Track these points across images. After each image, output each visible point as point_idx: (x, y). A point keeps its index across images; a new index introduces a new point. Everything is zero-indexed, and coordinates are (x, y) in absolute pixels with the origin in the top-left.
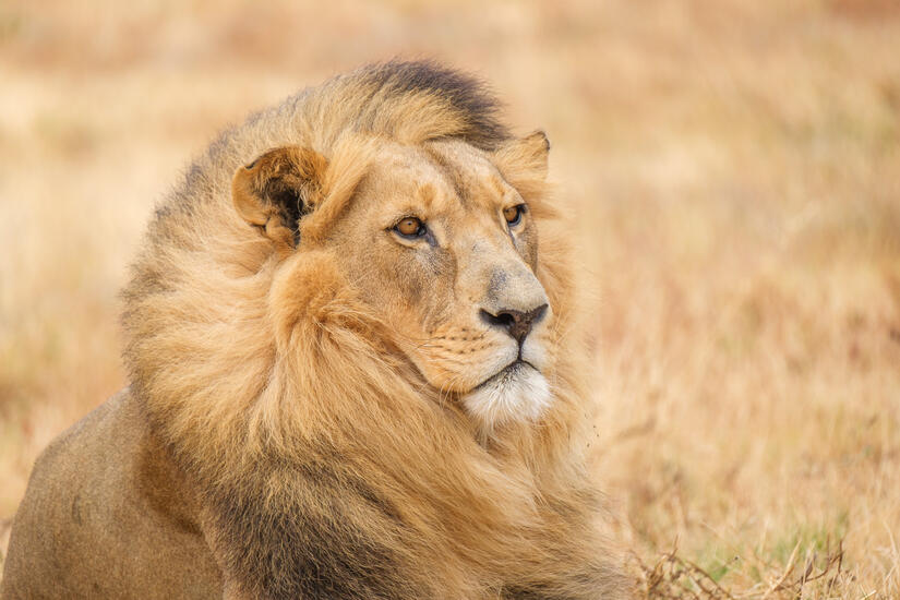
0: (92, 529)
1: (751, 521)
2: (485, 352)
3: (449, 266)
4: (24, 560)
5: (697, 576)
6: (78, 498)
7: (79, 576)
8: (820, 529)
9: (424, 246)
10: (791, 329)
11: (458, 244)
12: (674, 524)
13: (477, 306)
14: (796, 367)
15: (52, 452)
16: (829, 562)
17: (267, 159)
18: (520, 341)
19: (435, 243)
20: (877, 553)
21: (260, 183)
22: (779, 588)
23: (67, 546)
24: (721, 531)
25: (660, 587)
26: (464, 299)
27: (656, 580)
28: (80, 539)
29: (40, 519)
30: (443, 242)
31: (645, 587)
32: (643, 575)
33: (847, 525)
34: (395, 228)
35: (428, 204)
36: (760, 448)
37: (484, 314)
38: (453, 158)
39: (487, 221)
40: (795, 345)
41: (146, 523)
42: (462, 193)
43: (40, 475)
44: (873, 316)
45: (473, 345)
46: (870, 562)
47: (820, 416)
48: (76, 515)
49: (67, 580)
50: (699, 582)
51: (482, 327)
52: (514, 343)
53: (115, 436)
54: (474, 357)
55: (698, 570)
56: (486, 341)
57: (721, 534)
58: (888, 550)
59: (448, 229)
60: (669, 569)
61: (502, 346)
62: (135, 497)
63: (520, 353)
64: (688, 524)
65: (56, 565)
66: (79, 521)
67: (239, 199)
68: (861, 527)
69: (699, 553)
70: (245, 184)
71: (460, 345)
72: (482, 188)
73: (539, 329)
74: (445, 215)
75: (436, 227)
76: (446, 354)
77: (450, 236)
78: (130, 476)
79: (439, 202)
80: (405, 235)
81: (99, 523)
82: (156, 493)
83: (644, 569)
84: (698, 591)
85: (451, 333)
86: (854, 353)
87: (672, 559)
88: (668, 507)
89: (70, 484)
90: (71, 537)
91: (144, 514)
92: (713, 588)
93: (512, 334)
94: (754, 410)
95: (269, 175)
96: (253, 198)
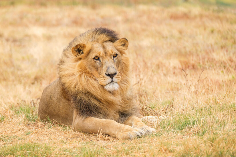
0: (54, 100)
1: (158, 99)
2: (107, 80)
3: (102, 65)
4: (42, 106)
5: (150, 108)
6: (51, 95)
7: (52, 108)
8: (169, 101)
9: (99, 62)
10: (164, 69)
11: (103, 62)
12: (145, 100)
13: (105, 73)
14: (165, 75)
15: (46, 88)
16: (171, 106)
17: (77, 46)
18: (112, 78)
19: (100, 61)
20: (178, 105)
21: (76, 49)
22: (163, 110)
23: (49, 103)
24: (153, 101)
25: (144, 110)
26: (103, 71)
27: (143, 109)
28: (52, 102)
29: (45, 99)
30: (101, 61)
31: (141, 110)
32: (141, 108)
33: (173, 100)
34: (94, 58)
35: (99, 55)
36: (159, 88)
37: (106, 74)
38: (106, 46)
39: (109, 58)
40: (165, 72)
41: (63, 100)
42: (105, 53)
43: (44, 92)
44: (177, 67)
45: (105, 79)
46: (177, 106)
47: (169, 83)
48: (51, 98)
49: (50, 109)
50: (150, 109)
51: (106, 76)
52: (111, 79)
53: (57, 85)
54: (105, 81)
55: (150, 107)
56: (106, 78)
57: (153, 102)
58: (180, 105)
59: (102, 59)
60: (145, 107)
61: (109, 79)
62: (61, 95)
63: (112, 80)
64: (148, 100)
65: (48, 106)
66: (51, 99)
67: (73, 52)
68: (176, 101)
69: (149, 105)
70: (74, 49)
71: (103, 79)
72: (109, 52)
73: (116, 76)
74: (102, 57)
75: (101, 59)
76: (101, 80)
77: (103, 60)
78: (60, 92)
79: (101, 55)
80: (96, 60)
81: (55, 100)
82: (64, 95)
83: (141, 107)
84: (150, 111)
85: (101, 77)
86: (174, 73)
87: (146, 105)
88: (145, 97)
89: (50, 93)
90: (50, 102)
91: (62, 98)
92: (152, 110)
93: (111, 77)
94: (158, 82)
95: (77, 48)
96: (75, 52)
